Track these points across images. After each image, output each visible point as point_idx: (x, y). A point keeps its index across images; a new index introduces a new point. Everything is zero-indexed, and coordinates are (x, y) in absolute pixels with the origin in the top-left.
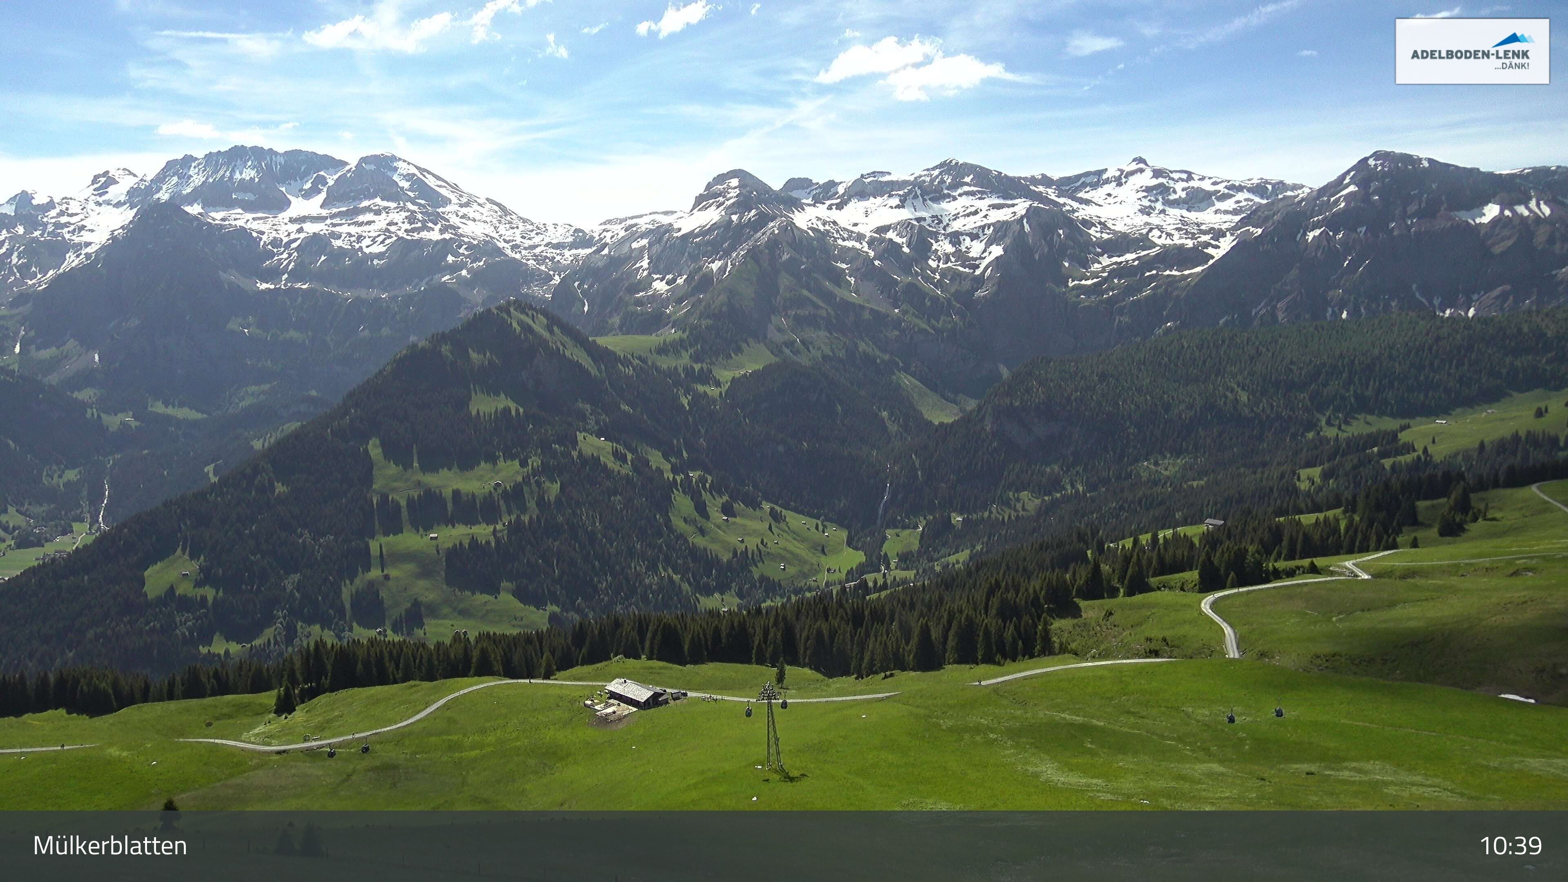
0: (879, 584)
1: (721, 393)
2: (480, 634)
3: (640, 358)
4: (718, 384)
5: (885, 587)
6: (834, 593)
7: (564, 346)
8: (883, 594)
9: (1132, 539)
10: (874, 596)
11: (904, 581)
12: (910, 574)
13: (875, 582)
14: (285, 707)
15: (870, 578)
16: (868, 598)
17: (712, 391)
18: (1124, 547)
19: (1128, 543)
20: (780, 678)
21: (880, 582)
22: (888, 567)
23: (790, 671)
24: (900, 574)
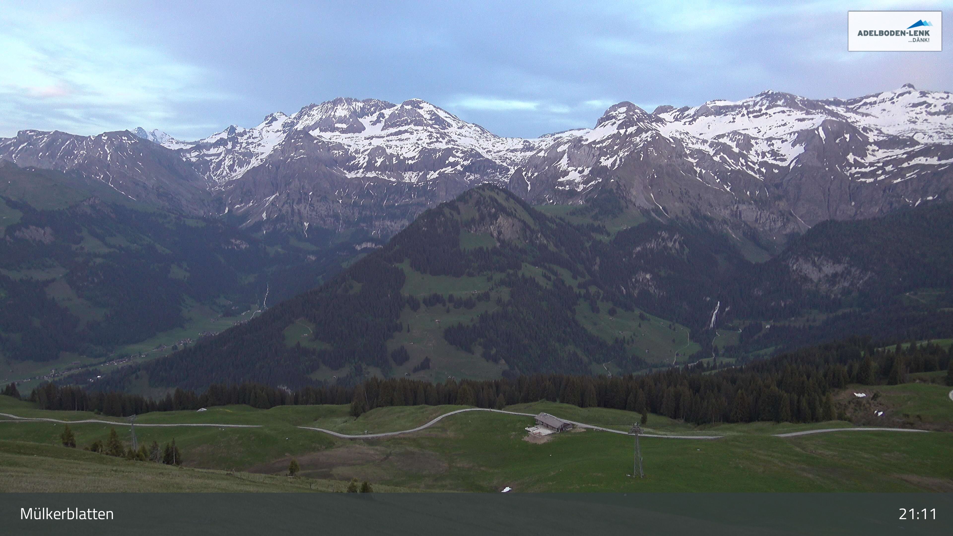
0: (711, 366)
1: (610, 241)
2: (462, 380)
3: (561, 219)
4: (608, 234)
5: (714, 368)
6: (681, 369)
7: (516, 211)
8: (714, 372)
9: (895, 346)
10: (708, 373)
11: (728, 365)
12: (732, 360)
13: (708, 364)
14: (355, 413)
15: (705, 361)
16: (703, 374)
17: (605, 239)
18: (889, 351)
19: (893, 348)
20: (644, 421)
21: (712, 365)
22: (717, 355)
23: (651, 417)
24: (726, 360)
